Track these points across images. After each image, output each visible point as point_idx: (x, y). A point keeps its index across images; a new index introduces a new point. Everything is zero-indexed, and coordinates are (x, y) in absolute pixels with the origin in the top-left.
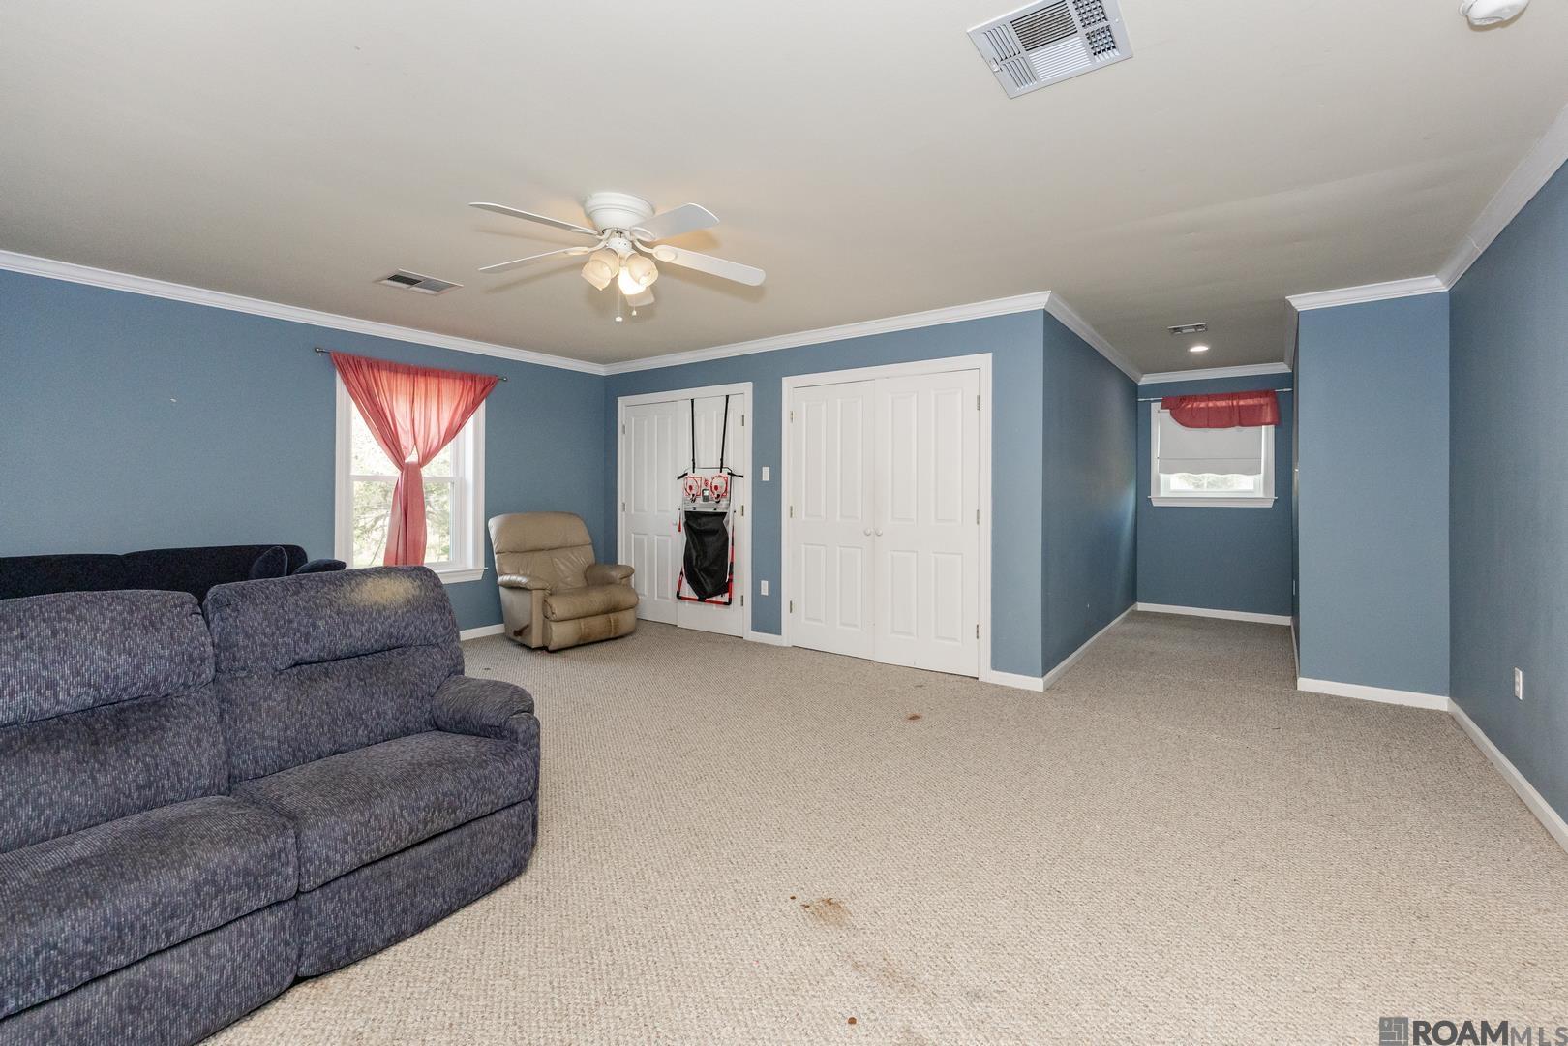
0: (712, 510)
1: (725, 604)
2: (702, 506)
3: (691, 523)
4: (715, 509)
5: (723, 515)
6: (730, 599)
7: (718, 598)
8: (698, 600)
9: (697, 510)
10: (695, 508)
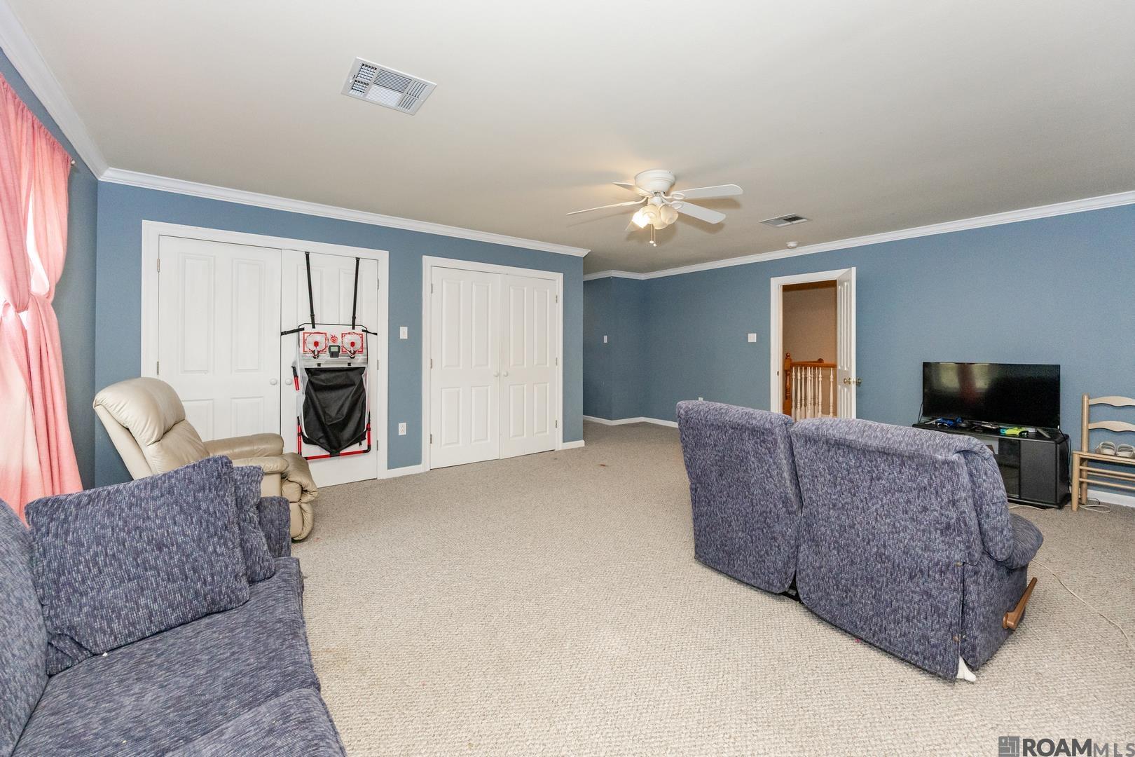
0: (346, 366)
1: (365, 452)
2: (327, 362)
3: (313, 380)
4: (349, 364)
5: (361, 370)
6: (369, 446)
7: (355, 447)
8: (331, 456)
9: (322, 366)
10: (319, 365)
